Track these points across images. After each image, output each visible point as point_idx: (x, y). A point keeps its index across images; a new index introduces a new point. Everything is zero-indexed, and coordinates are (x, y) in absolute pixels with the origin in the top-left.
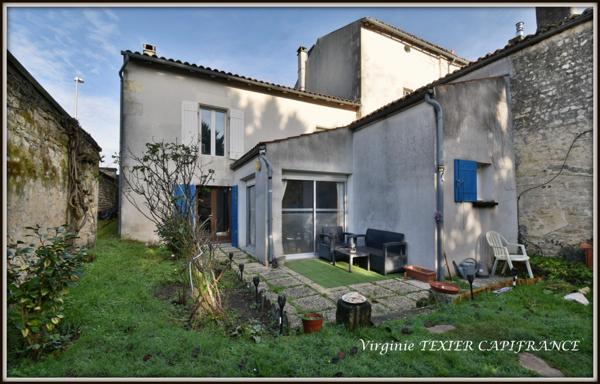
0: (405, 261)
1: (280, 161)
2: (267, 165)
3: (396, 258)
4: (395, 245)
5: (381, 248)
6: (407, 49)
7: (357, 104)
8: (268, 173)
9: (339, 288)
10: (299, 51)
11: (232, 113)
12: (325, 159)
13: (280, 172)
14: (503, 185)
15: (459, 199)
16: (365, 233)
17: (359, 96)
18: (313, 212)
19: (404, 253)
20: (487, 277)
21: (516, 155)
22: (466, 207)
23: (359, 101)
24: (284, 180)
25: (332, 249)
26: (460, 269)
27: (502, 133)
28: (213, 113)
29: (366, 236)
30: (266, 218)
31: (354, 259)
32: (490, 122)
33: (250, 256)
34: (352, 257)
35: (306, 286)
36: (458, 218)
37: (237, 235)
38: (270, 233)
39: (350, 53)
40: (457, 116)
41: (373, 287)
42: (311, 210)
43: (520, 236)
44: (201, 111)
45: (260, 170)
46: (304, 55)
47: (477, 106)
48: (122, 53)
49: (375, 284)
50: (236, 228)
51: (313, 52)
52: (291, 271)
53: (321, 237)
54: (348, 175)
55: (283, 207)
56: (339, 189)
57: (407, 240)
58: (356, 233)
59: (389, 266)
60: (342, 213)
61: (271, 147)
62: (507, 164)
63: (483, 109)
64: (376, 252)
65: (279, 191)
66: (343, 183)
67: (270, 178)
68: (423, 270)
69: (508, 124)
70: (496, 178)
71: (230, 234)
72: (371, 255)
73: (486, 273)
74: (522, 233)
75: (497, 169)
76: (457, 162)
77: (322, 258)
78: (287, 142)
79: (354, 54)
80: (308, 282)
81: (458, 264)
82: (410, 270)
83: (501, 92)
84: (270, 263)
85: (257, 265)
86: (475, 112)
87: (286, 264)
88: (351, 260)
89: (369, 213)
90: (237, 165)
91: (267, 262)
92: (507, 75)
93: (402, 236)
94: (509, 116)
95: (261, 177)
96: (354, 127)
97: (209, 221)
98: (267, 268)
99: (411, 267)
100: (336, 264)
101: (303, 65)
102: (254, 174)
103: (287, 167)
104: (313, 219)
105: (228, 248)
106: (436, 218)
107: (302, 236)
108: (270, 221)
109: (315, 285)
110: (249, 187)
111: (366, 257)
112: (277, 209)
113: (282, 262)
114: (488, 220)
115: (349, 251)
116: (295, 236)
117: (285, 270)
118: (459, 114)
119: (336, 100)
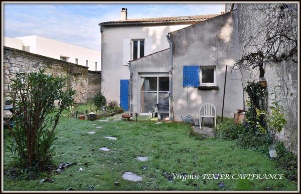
1: (137, 69)
2: (130, 71)
11: (146, 40)
12: (160, 66)
13: (137, 74)
18: (157, 93)
22: (189, 89)
24: (141, 77)
36: (184, 95)
40: (186, 44)
42: (155, 91)
48: (99, 25)
61: (133, 63)
65: (136, 83)
67: (131, 77)
70: (220, 73)
75: (221, 68)
78: (140, 60)
103: (140, 71)
104: (156, 96)
112: (135, 91)
114: (211, 97)
118: (188, 42)
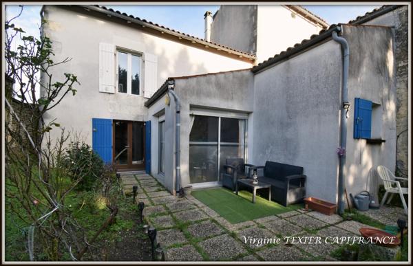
0: (304, 193)
1: (188, 97)
2: (176, 100)
3: (297, 190)
4: (296, 177)
5: (283, 179)
6: (293, 16)
7: (253, 57)
8: (176, 108)
9: (246, 223)
10: (206, 15)
11: (147, 56)
12: (230, 98)
13: (188, 106)
14: (388, 125)
15: (357, 137)
16: (264, 165)
17: (255, 51)
18: (217, 145)
19: (303, 185)
20: (378, 208)
21: (397, 98)
22: (362, 143)
23: (255, 55)
24: (191, 115)
25: (235, 180)
26: (356, 200)
27: (389, 78)
28: (130, 56)
29: (265, 168)
30: (174, 151)
31: (257, 190)
32: (381, 67)
33: (159, 184)
34: (256, 188)
35: (213, 221)
36: (356, 154)
37: (150, 164)
38: (177, 164)
39: (248, 15)
40: (358, 57)
41: (280, 222)
42: (216, 143)
43: (397, 169)
44: (118, 53)
45: (169, 105)
46: (210, 18)
47: (373, 50)
49: (281, 218)
50: (150, 158)
51: (217, 16)
52: (197, 202)
53: (224, 168)
54: (249, 113)
55: (190, 140)
56: (241, 125)
57: (306, 173)
58: (256, 165)
59: (291, 198)
60: (242, 147)
61: (179, 83)
62: (391, 106)
63: (377, 54)
64: (277, 184)
65: (187, 126)
66: (245, 120)
67: (178, 112)
68: (322, 202)
69: (394, 71)
70: (384, 118)
71: (145, 162)
72: (272, 186)
73: (377, 205)
74: (399, 167)
75: (385, 110)
76: (357, 100)
77: (225, 187)
78: (195, 79)
79: (251, 16)
80: (214, 215)
81: (353, 196)
82: (310, 202)
83: (389, 42)
84: (177, 192)
85: (165, 194)
86: (372, 56)
87: (193, 194)
88: (255, 192)
89: (268, 147)
90: (150, 103)
91: (174, 192)
92: (394, 27)
93: (302, 169)
94: (394, 63)
95: (170, 112)
96: (256, 71)
97: (126, 151)
98: (174, 197)
99: (310, 199)
100: (239, 194)
101: (209, 27)
102: (164, 109)
103: (195, 103)
104: (217, 152)
105: (142, 175)
106: (339, 153)
107: (207, 166)
108: (177, 153)
109: (221, 220)
110: (161, 123)
111: (268, 188)
112: (185, 142)
113: (189, 192)
114: (377, 156)
115: (252, 182)
116: (201, 165)
117: (191, 200)
118: (360, 55)
119: (236, 53)
